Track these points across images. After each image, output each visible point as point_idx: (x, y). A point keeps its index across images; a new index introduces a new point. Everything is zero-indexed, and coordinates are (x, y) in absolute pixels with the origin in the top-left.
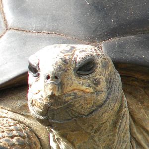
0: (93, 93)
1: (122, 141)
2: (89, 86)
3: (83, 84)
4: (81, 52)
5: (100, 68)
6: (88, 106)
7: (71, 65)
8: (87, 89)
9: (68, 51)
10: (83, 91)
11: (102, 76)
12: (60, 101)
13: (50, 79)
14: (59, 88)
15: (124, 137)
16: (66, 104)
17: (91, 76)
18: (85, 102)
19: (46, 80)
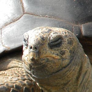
0: (60, 59)
1: (86, 88)
2: (57, 55)
3: (53, 54)
4: (54, 33)
5: (66, 44)
6: (56, 67)
7: (47, 41)
8: (56, 56)
9: (46, 32)
10: (53, 58)
11: (66, 49)
12: (38, 62)
13: (32, 49)
14: (37, 54)
15: (87, 85)
16: (42, 65)
17: (59, 48)
18: (54, 64)
19: (30, 49)
